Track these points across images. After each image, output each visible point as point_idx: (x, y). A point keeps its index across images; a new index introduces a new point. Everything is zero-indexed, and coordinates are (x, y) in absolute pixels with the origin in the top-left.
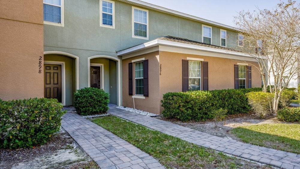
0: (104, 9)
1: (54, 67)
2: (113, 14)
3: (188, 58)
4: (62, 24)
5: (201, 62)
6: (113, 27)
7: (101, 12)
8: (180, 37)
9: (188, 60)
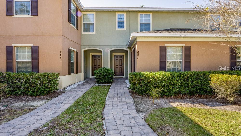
0: (119, 19)
1: (98, 56)
2: (125, 21)
3: (166, 45)
4: (95, 33)
5: (183, 47)
6: (125, 29)
7: (117, 21)
8: (182, 28)
9: (166, 46)
